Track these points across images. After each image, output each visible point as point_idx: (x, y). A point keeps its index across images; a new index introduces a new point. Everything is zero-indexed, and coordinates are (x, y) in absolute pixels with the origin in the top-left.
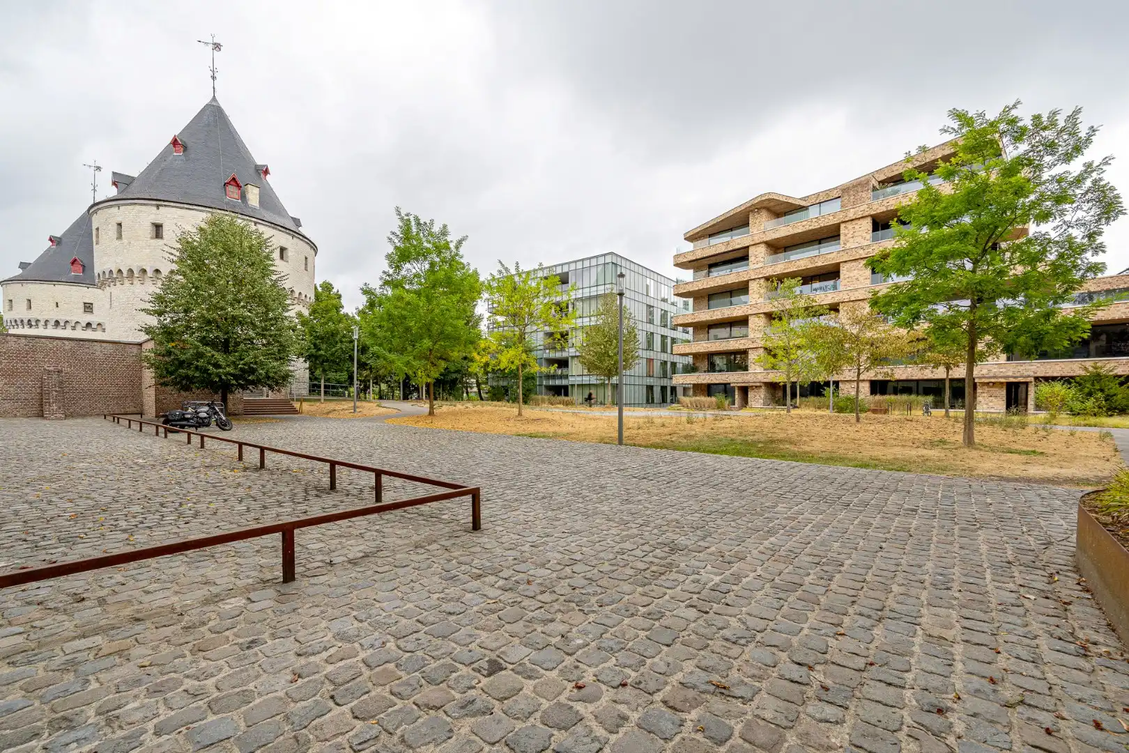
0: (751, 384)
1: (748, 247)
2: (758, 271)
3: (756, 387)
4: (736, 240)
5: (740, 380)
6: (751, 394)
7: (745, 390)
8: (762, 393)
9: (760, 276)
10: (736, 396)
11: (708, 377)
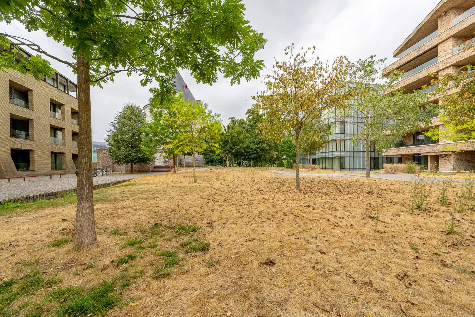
0: (441, 154)
1: (437, 46)
2: (446, 62)
3: (446, 155)
4: (427, 44)
5: (431, 151)
6: (441, 161)
7: (436, 158)
8: (452, 160)
9: (448, 65)
10: (429, 163)
11: (405, 150)
